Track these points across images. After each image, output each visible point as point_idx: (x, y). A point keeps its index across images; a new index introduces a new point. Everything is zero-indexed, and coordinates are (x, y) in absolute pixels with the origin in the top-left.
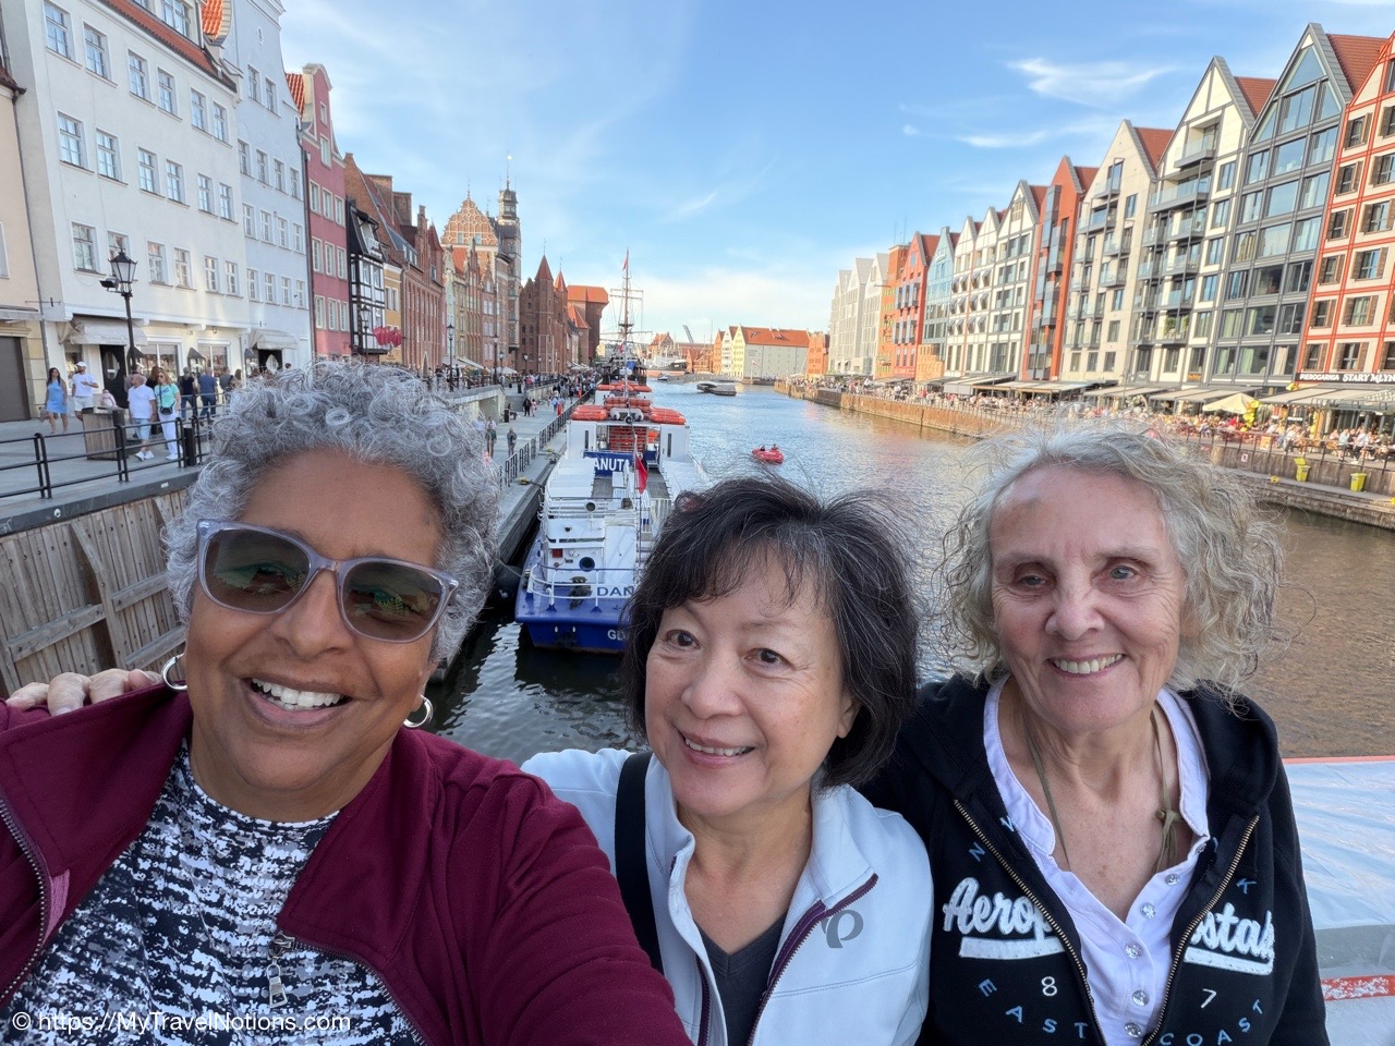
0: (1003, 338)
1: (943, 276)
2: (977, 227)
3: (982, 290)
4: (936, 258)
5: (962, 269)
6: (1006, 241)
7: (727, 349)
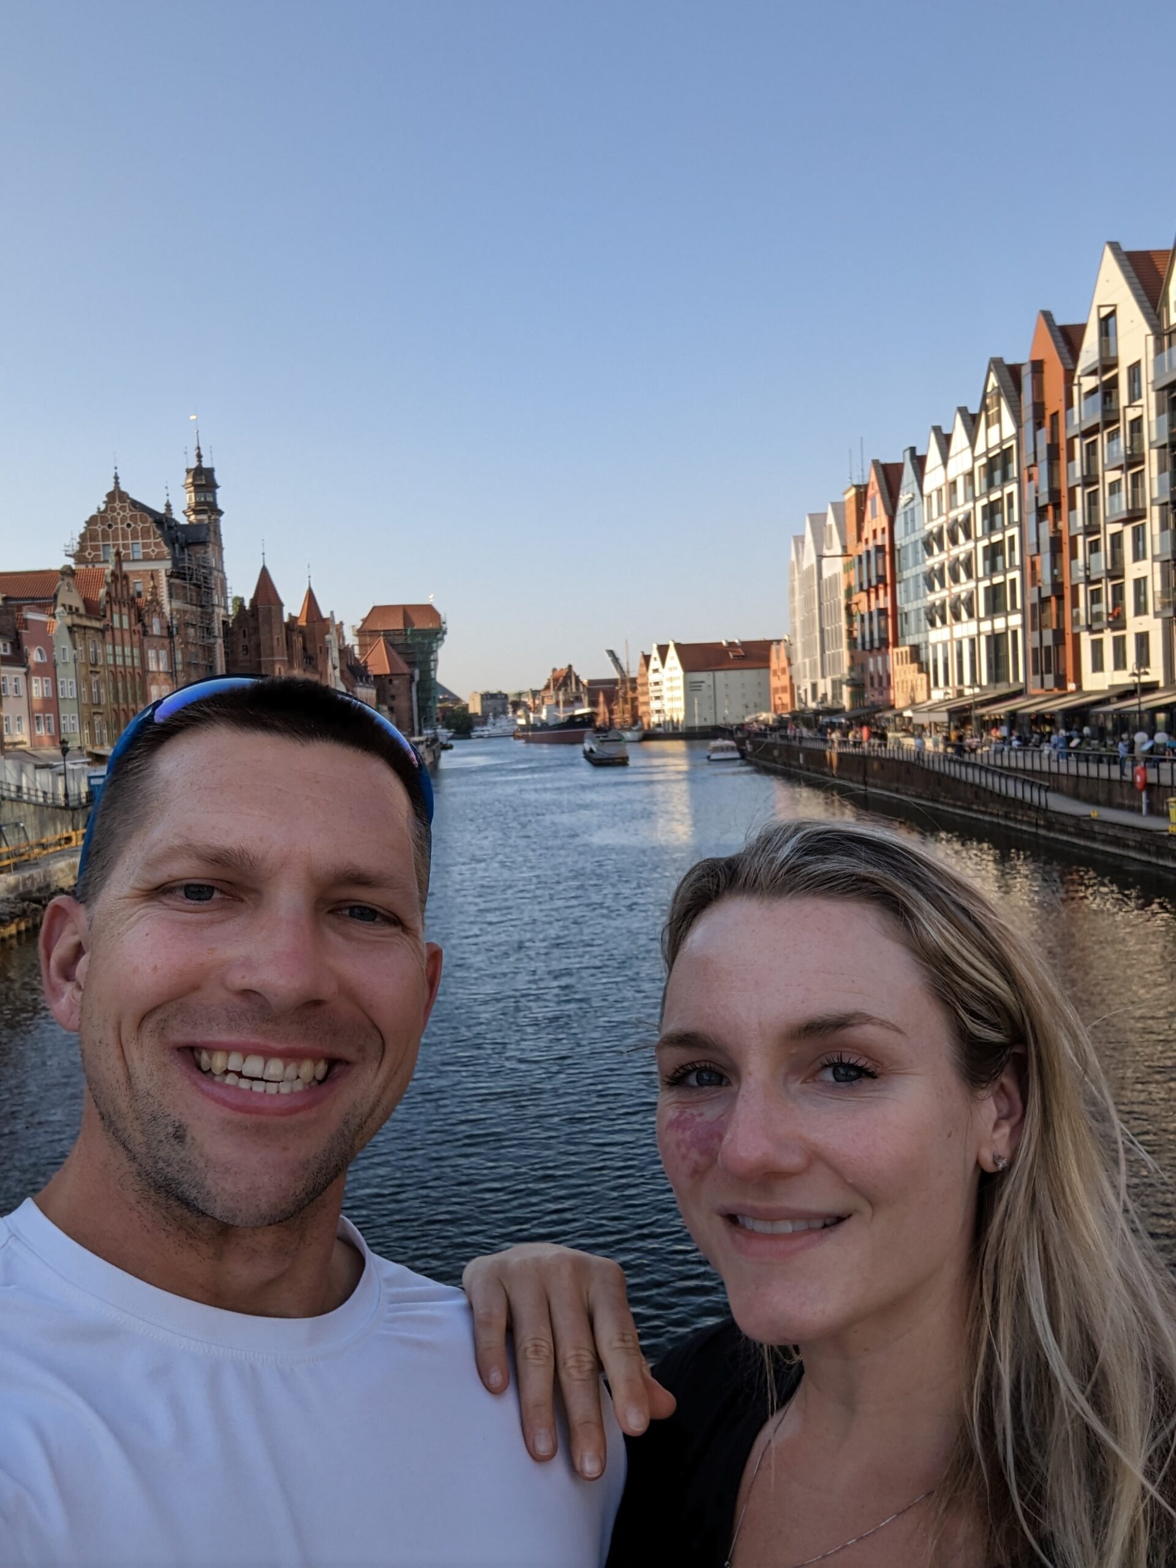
0: (1000, 624)
1: (914, 531)
2: (945, 442)
3: (963, 548)
4: (903, 499)
5: (935, 514)
6: (984, 461)
7: (657, 684)
